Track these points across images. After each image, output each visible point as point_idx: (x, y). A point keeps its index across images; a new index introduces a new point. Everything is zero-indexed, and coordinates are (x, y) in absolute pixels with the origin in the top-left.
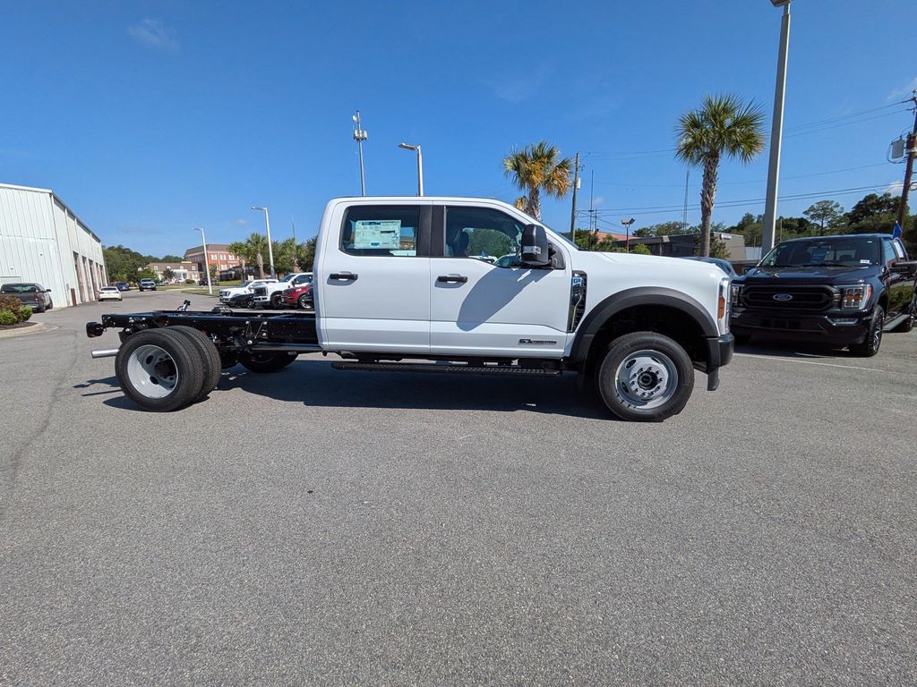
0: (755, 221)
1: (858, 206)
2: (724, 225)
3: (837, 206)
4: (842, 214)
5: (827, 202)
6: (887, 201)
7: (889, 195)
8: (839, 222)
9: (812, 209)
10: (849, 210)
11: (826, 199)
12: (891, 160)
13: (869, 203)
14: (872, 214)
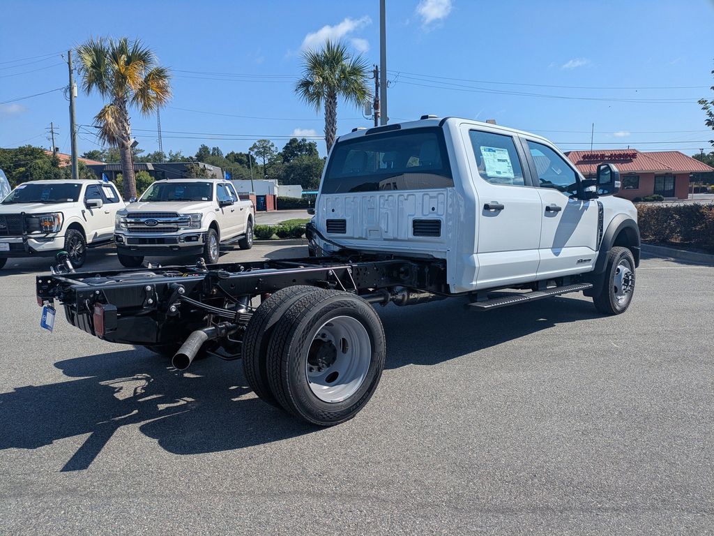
0: (211, 153)
1: (286, 148)
2: (182, 154)
3: (273, 146)
4: (277, 154)
5: (265, 141)
6: (304, 145)
7: (305, 140)
8: (276, 160)
9: (255, 146)
10: (281, 150)
11: (264, 138)
12: (366, 116)
13: (293, 145)
14: (297, 155)
